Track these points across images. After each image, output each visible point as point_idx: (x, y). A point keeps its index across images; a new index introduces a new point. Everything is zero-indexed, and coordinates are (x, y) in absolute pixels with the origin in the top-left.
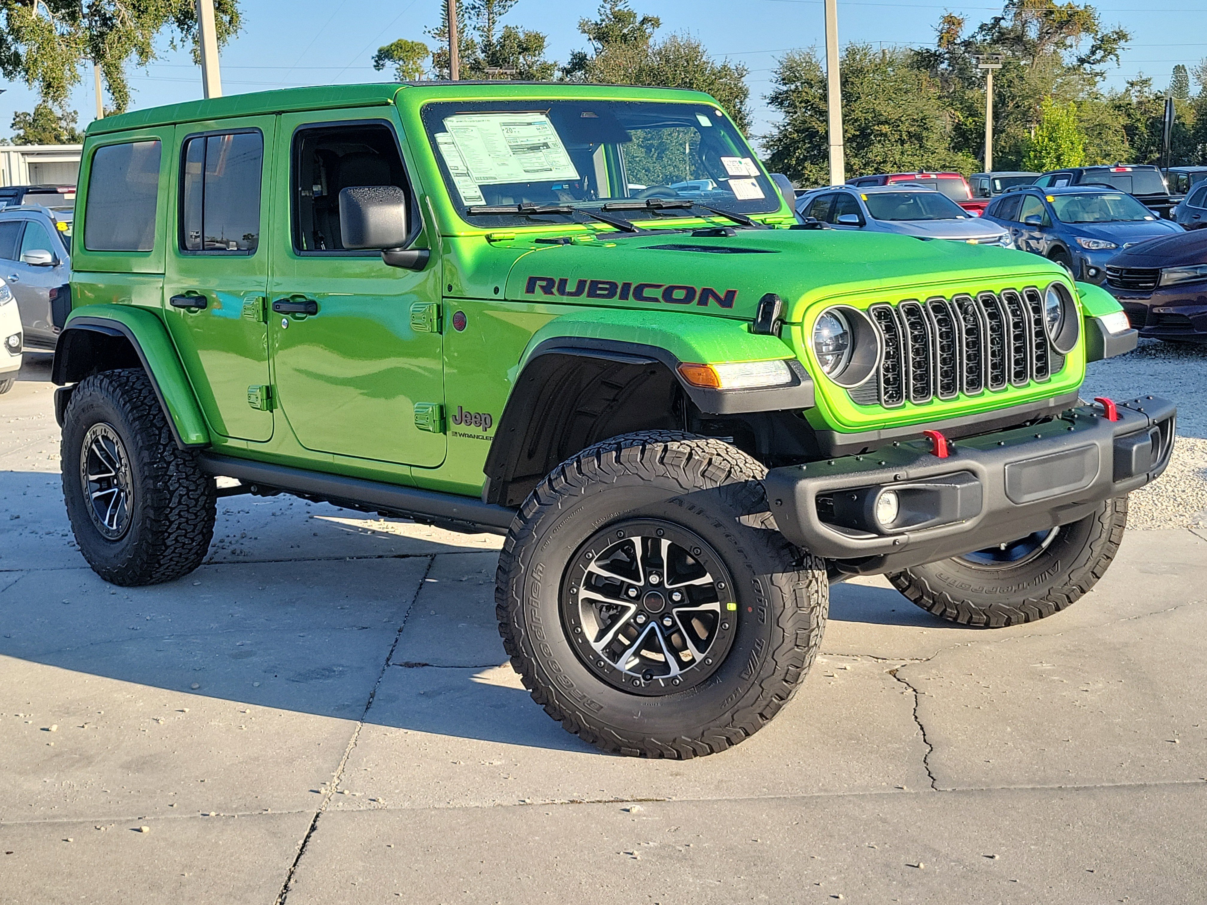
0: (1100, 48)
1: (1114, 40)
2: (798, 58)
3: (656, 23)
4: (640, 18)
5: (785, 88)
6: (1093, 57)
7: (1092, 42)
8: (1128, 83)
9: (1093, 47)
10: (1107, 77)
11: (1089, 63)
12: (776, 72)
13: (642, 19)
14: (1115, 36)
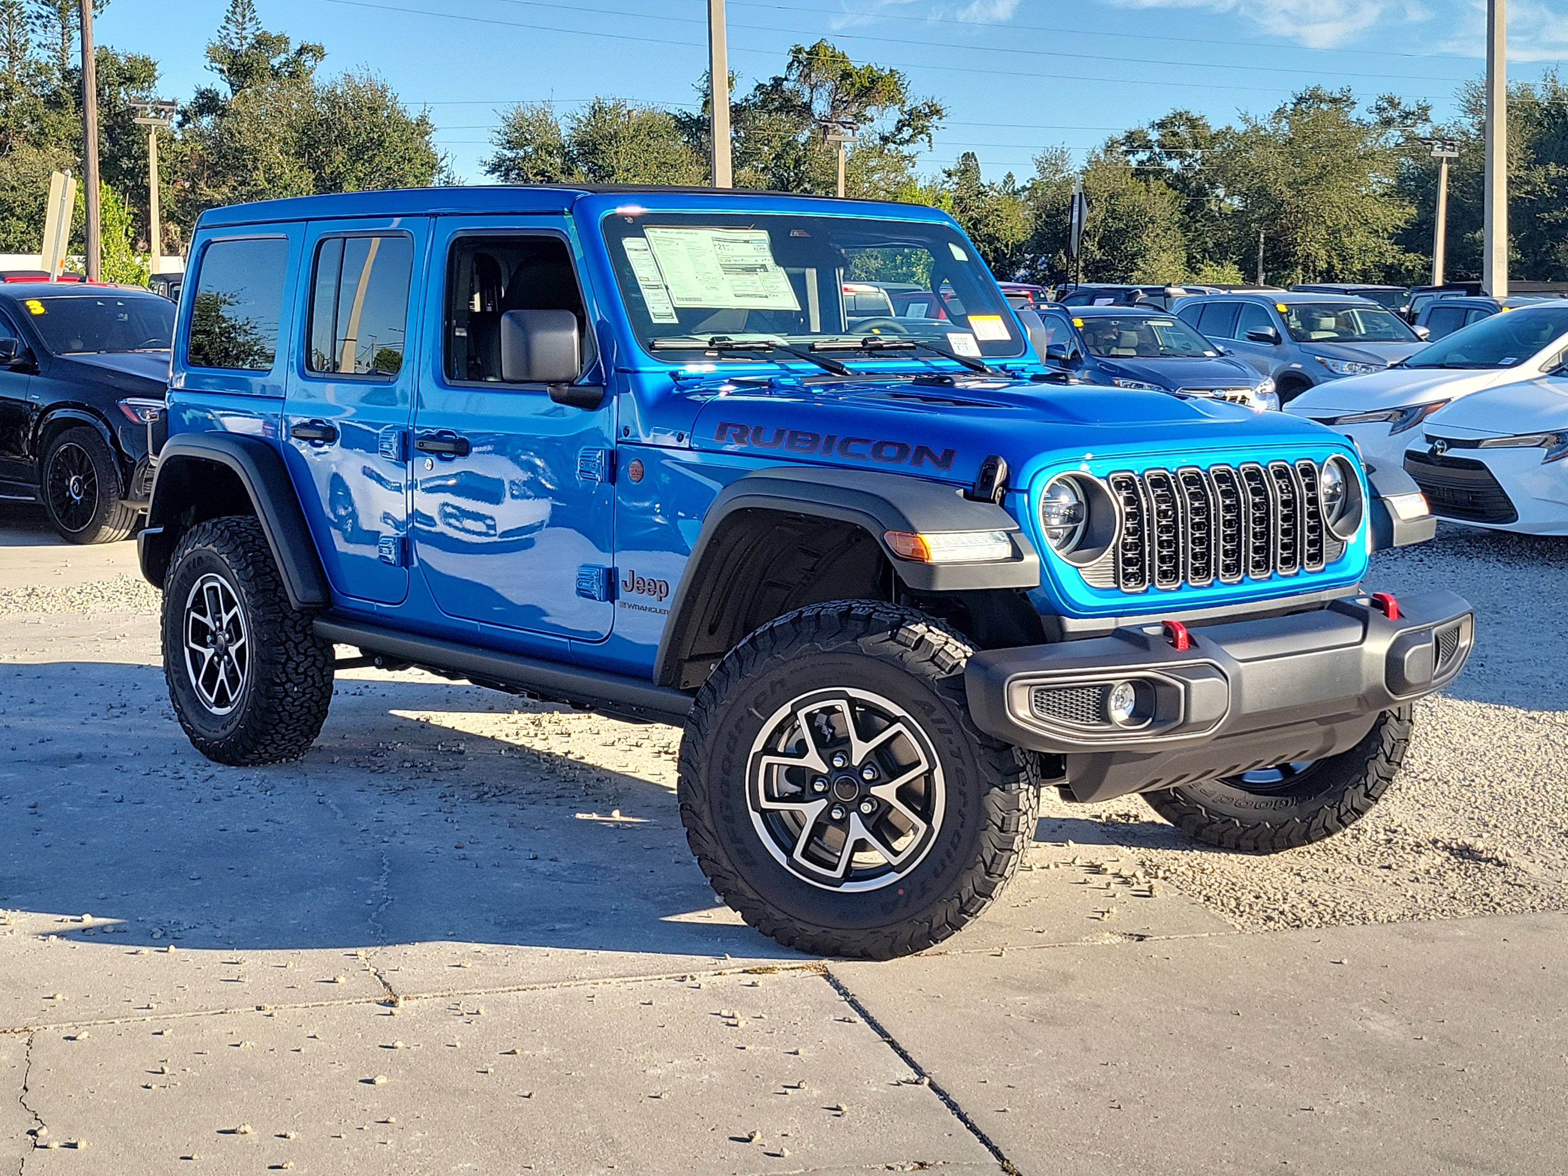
0: (909, 125)
1: (926, 115)
2: (530, 114)
3: (318, 53)
4: (295, 46)
5: (510, 154)
6: (900, 136)
7: (898, 116)
8: (945, 172)
9: (898, 122)
10: (917, 162)
11: (895, 143)
12: (499, 133)
13: (299, 47)
14: (927, 110)
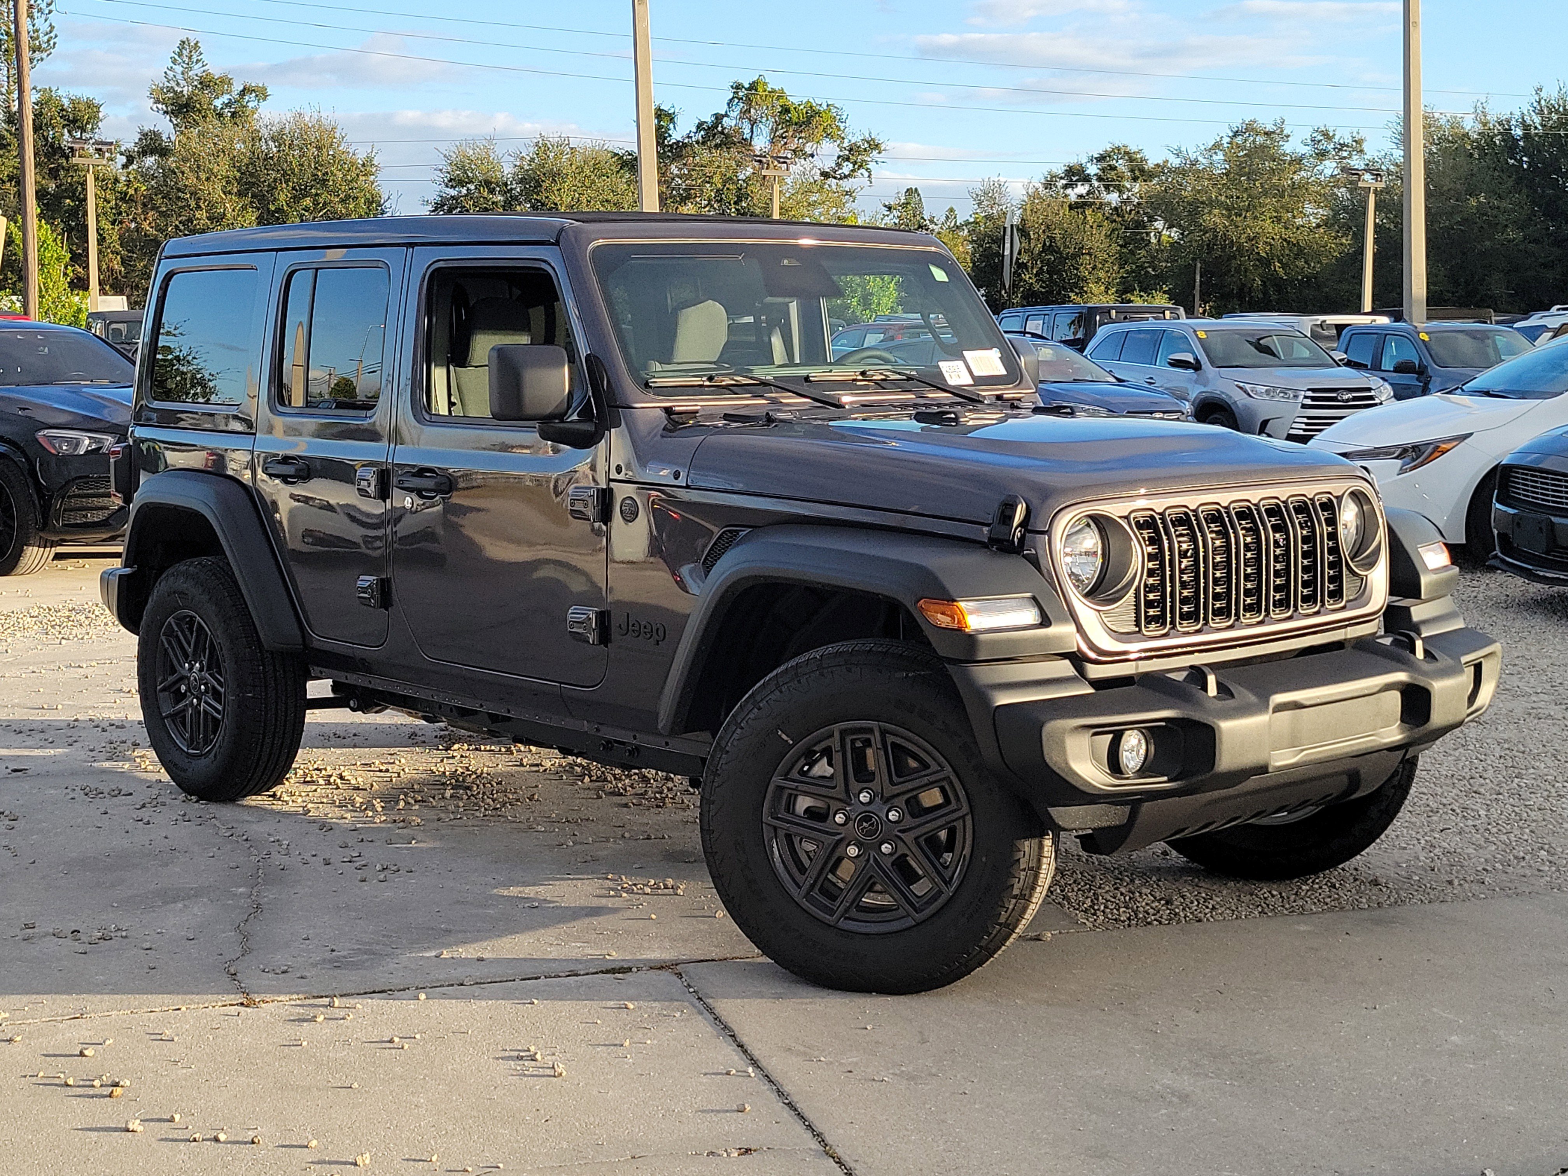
0: (848, 159)
1: (865, 150)
2: (471, 152)
3: (261, 94)
4: (237, 87)
5: (453, 192)
6: (840, 171)
7: (837, 152)
8: (885, 206)
9: (839, 157)
10: (858, 197)
11: (835, 178)
12: (441, 170)
13: (242, 88)
14: (866, 145)
